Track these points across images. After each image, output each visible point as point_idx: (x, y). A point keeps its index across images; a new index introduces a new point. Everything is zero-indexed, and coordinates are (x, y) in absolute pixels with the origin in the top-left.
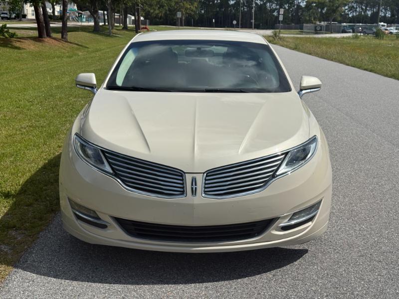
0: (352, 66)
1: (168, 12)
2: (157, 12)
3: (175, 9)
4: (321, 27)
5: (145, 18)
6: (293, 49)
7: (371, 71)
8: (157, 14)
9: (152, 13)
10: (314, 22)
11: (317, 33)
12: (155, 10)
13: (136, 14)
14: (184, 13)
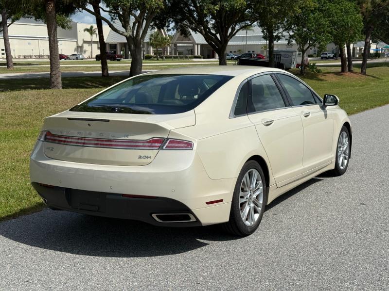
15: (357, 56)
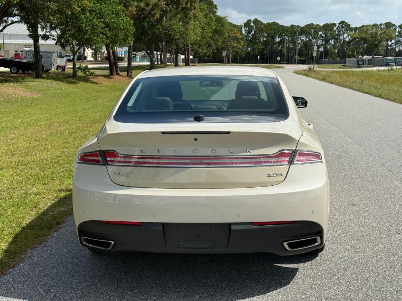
0: (357, 91)
1: (215, 51)
2: (205, 51)
3: (222, 48)
4: (363, 61)
5: (194, 57)
6: (321, 80)
7: (368, 93)
8: (205, 54)
9: (200, 53)
10: (357, 56)
11: (359, 67)
12: (203, 50)
13: (186, 53)
14: (231, 51)
15: (100, 59)
